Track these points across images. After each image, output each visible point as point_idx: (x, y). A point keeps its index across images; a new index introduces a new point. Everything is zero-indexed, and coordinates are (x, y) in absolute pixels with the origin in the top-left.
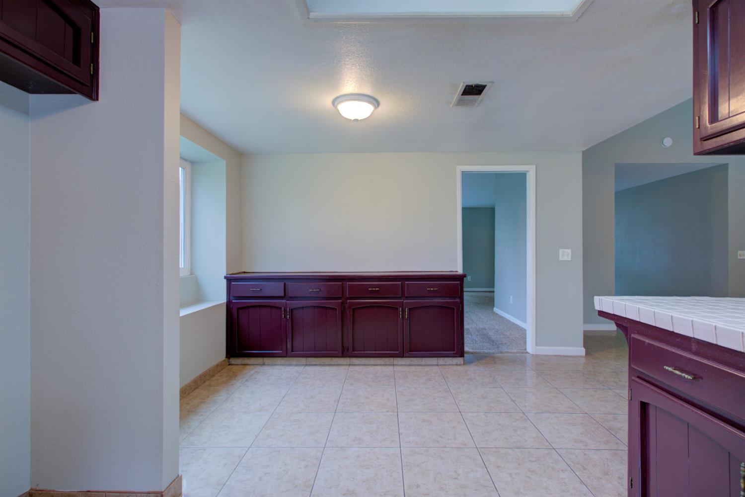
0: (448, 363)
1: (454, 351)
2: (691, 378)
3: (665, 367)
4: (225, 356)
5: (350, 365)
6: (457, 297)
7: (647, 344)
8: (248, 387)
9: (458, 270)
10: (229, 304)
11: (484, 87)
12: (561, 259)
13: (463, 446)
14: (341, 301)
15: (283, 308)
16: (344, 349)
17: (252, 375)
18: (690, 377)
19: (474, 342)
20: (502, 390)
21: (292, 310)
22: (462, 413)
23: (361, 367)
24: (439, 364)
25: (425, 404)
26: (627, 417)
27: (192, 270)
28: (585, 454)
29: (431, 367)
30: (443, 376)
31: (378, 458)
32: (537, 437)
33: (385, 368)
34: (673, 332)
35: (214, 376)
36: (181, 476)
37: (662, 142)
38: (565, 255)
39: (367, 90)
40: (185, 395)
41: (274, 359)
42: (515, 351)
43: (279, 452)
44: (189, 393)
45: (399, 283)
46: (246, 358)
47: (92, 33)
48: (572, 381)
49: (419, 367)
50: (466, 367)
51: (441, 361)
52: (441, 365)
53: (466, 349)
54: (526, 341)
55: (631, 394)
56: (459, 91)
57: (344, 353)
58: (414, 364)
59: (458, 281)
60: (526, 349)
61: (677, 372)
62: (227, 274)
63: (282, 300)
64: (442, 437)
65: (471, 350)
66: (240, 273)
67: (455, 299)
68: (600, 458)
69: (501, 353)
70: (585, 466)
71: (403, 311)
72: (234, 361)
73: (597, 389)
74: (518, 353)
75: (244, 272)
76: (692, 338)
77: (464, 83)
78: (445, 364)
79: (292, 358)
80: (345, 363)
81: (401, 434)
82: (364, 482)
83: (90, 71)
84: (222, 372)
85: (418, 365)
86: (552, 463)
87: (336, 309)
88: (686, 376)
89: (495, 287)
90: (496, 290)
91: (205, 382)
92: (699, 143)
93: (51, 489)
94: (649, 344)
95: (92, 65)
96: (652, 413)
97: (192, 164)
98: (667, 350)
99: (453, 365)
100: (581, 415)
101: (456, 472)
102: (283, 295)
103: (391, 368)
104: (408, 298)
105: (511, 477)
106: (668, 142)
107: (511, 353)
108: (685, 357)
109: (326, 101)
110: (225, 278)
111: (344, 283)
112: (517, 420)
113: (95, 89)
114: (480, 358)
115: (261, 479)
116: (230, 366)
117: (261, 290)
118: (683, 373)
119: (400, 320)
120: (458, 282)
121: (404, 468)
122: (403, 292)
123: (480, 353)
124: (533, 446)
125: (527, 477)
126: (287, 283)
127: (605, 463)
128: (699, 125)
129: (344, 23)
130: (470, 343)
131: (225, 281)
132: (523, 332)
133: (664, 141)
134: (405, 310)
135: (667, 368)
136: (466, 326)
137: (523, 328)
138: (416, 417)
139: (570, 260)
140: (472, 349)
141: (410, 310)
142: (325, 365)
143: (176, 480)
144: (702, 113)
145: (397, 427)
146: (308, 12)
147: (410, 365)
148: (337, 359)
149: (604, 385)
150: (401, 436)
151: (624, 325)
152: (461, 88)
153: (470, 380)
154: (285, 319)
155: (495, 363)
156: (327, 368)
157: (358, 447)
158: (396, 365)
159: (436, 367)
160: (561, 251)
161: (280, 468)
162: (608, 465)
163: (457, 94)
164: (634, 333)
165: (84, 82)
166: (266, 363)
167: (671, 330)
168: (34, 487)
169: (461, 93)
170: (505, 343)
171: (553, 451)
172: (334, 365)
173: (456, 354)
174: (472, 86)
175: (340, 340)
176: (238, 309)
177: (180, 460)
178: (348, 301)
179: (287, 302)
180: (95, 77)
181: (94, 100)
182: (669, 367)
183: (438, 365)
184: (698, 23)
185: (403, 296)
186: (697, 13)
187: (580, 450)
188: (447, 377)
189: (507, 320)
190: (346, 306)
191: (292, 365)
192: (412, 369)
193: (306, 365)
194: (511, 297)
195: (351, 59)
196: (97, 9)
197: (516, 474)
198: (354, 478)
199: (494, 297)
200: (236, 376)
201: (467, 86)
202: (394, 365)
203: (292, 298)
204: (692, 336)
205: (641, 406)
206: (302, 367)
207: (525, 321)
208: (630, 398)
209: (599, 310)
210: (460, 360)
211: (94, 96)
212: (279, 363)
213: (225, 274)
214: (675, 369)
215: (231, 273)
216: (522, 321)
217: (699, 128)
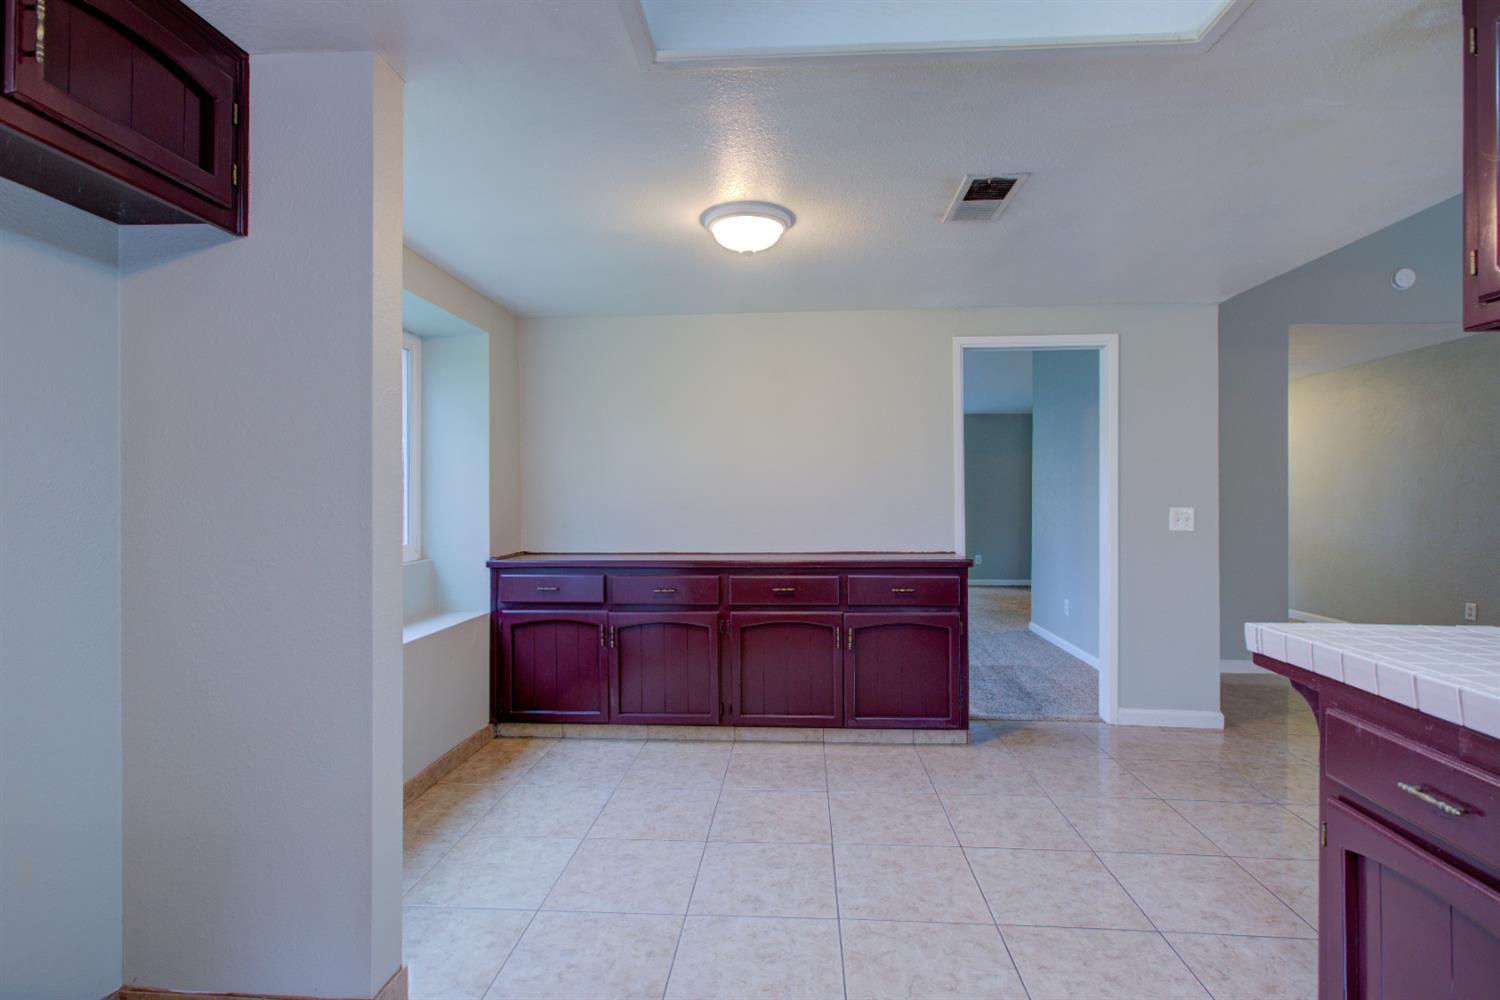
0: (934, 741)
1: (948, 716)
2: (1458, 813)
3: (1400, 784)
4: (488, 720)
5: (735, 741)
6: (953, 607)
7: (1359, 731)
8: (533, 784)
9: (955, 550)
10: (495, 615)
11: (1011, 183)
12: (1172, 527)
13: (967, 921)
14: (717, 612)
15: (602, 626)
16: (723, 708)
17: (541, 759)
18: (1455, 811)
19: (990, 696)
20: (1048, 801)
21: (620, 630)
22: (965, 849)
23: (758, 746)
24: (916, 742)
25: (887, 828)
26: (1316, 866)
27: (422, 547)
28: (1225, 946)
29: (901, 749)
30: (926, 769)
31: (794, 942)
32: (1122, 905)
33: (806, 750)
34: (1418, 711)
35: (466, 760)
36: (406, 969)
37: (1394, 276)
38: (1182, 519)
39: (771, 194)
40: (412, 799)
41: (585, 728)
42: (1076, 717)
43: (596, 921)
44: (420, 795)
45: (834, 577)
46: (529, 725)
47: (236, 106)
48: (1196, 785)
49: (876, 749)
50: (972, 750)
51: (921, 736)
52: (920, 745)
53: (973, 710)
54: (1097, 695)
55: (1326, 832)
56: (958, 192)
57: (724, 717)
58: (867, 741)
59: (955, 573)
60: (1097, 713)
61: (1427, 798)
62: (492, 558)
63: (601, 609)
64: (924, 901)
65: (983, 714)
66: (517, 555)
67: (950, 611)
68: (1257, 954)
69: (1045, 719)
70: (1225, 972)
71: (844, 633)
72: (505, 729)
73: (1250, 802)
74: (1080, 720)
75: (526, 553)
76: (1458, 726)
77: (969, 176)
78: (928, 742)
79: (620, 726)
80: (725, 737)
81: (841, 891)
82: (765, 990)
83: (232, 180)
84: (481, 751)
85: (875, 744)
86: (1155, 963)
87: (707, 629)
88: (1448, 808)
89: (1033, 577)
90: (1033, 582)
91: (448, 772)
92: (1477, 306)
93: (162, 987)
94: (1363, 730)
95: (235, 167)
96: (1371, 876)
97: (423, 339)
98: (1405, 749)
99: (945, 745)
100: (1217, 859)
101: (952, 975)
102: (602, 600)
103: (818, 749)
104: (852, 608)
105: (1068, 989)
106: (1406, 278)
107: (1067, 721)
108: (1445, 765)
109: (688, 216)
110: (488, 565)
111: (724, 576)
112: (1080, 867)
113: (240, 211)
114: (1001, 730)
115: (560, 977)
116: (499, 741)
117: (558, 589)
118: (1439, 800)
119: (837, 654)
120: (957, 577)
121: (845, 964)
122: (843, 596)
123: (1000, 720)
124: (1113, 925)
125: (1102, 991)
126: (609, 576)
127: (1268, 965)
128: (1476, 269)
129: (724, 69)
130: (981, 699)
131: (487, 572)
132: (1091, 677)
133: (1399, 276)
134: (848, 631)
135: (1404, 787)
136: (972, 662)
137: (1091, 667)
138: (869, 855)
139: (1192, 529)
140: (986, 711)
141: (857, 631)
142: (685, 741)
143: (397, 977)
144: (1482, 244)
145: (832, 876)
146: (654, 50)
147: (856, 744)
148: (709, 730)
149: (1264, 796)
150: (839, 895)
151: (1311, 687)
152: (963, 187)
153: (980, 777)
154: (605, 648)
155: (1033, 741)
156: (689, 748)
157: (753, 917)
158: (830, 743)
159: (910, 749)
160: (1172, 511)
161: (598, 956)
162: (1275, 972)
163: (956, 196)
164: (1333, 707)
165: (221, 202)
166: (568, 735)
167: (1415, 706)
168: (130, 983)
169: (963, 197)
170: (1054, 701)
171: (1157, 938)
172: (702, 741)
173: (952, 722)
174: (986, 182)
175: (715, 692)
176: (514, 627)
177: (404, 934)
178: (732, 613)
179: (611, 613)
180: (240, 191)
181: (240, 235)
182: (1410, 784)
183: (914, 744)
184: (1476, 52)
185: (843, 604)
186: (1472, 31)
187: (1213, 936)
188: (933, 770)
189: (1058, 649)
190: (729, 622)
191: (621, 740)
192: (862, 751)
193: (648, 740)
194: (1067, 601)
195: (738, 137)
196: (244, 56)
197: (1078, 984)
198: (745, 982)
199: (1029, 597)
200: (510, 761)
201: (975, 182)
202: (824, 743)
203: (619, 607)
204: (1461, 724)
205: (1347, 861)
206: (641, 744)
207: (1094, 650)
208: (1323, 843)
209: (1256, 651)
210: (959, 736)
211: (240, 228)
212: (595, 735)
213: (487, 558)
214: (1421, 791)
215: (499, 555)
216: (1090, 652)
217: (1476, 274)
